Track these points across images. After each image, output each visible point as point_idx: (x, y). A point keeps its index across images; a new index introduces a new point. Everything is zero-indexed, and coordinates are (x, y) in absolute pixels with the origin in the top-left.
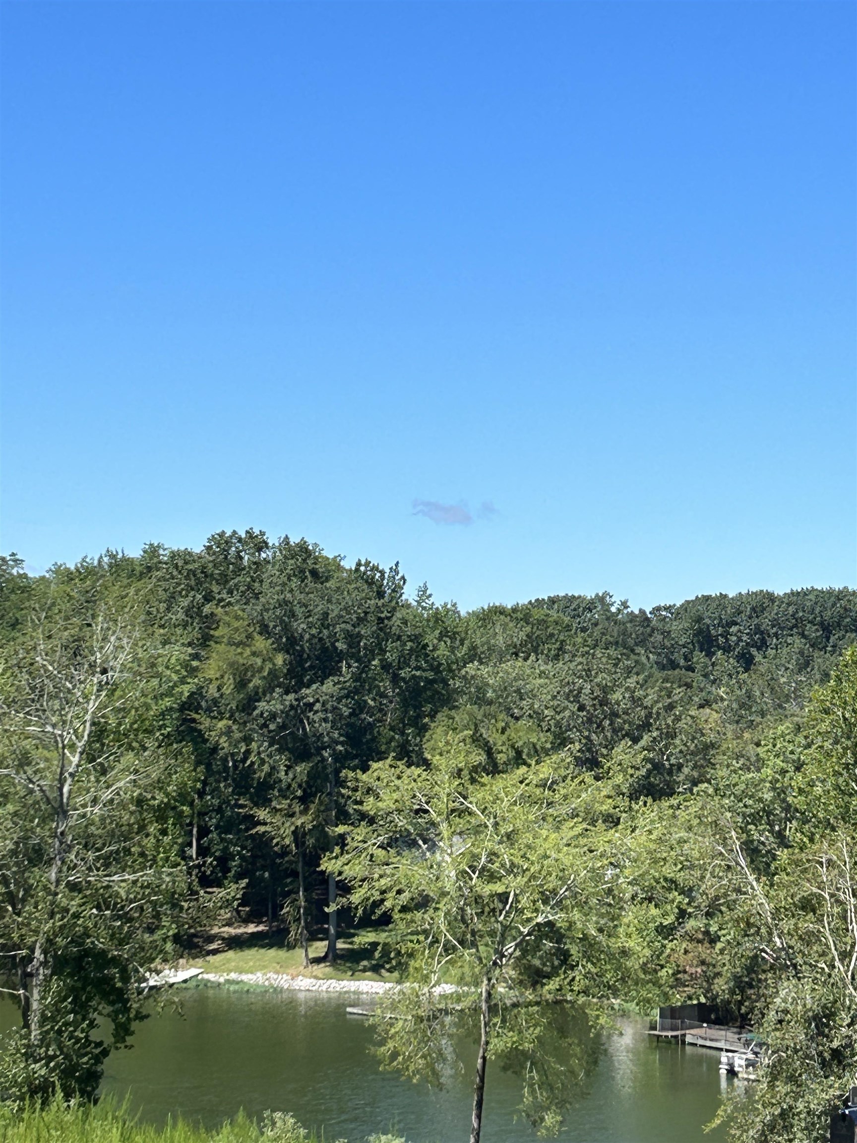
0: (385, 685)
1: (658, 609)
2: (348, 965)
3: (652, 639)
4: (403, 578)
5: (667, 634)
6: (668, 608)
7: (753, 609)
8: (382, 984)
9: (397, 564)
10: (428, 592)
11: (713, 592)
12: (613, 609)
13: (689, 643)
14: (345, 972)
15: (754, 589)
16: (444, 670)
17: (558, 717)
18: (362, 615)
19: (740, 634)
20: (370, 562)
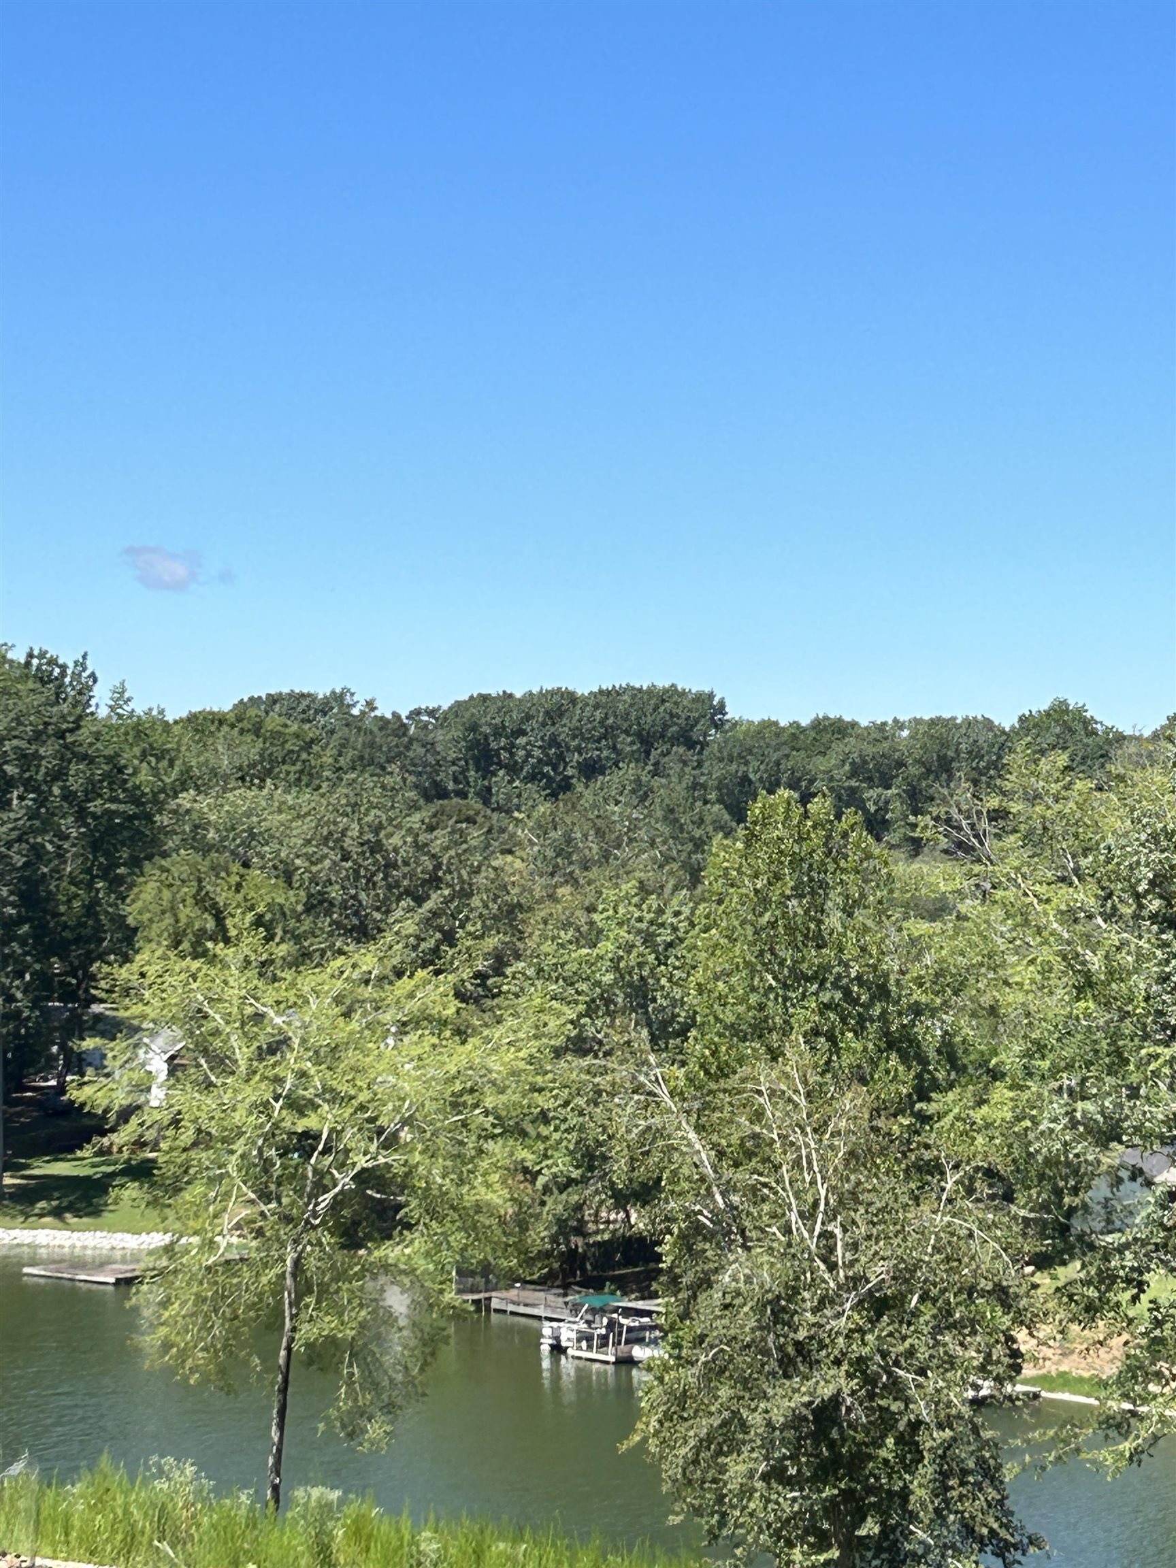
0: (67, 823)
1: (418, 712)
2: (19, 1208)
3: (411, 754)
4: (93, 675)
5: (430, 746)
6: (431, 713)
7: (547, 713)
8: (69, 1233)
9: (84, 657)
10: (127, 695)
11: (494, 690)
12: (355, 712)
13: (459, 759)
14: (14, 1217)
15: (549, 686)
16: (149, 802)
17: (314, 869)
18: (41, 727)
19: (530, 747)
20: (46, 652)
